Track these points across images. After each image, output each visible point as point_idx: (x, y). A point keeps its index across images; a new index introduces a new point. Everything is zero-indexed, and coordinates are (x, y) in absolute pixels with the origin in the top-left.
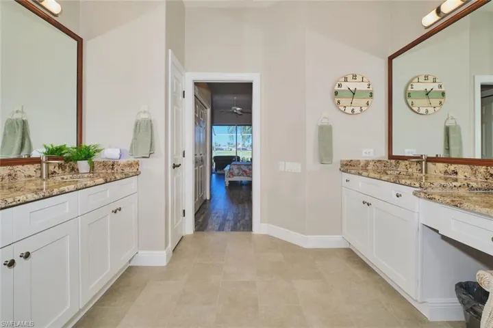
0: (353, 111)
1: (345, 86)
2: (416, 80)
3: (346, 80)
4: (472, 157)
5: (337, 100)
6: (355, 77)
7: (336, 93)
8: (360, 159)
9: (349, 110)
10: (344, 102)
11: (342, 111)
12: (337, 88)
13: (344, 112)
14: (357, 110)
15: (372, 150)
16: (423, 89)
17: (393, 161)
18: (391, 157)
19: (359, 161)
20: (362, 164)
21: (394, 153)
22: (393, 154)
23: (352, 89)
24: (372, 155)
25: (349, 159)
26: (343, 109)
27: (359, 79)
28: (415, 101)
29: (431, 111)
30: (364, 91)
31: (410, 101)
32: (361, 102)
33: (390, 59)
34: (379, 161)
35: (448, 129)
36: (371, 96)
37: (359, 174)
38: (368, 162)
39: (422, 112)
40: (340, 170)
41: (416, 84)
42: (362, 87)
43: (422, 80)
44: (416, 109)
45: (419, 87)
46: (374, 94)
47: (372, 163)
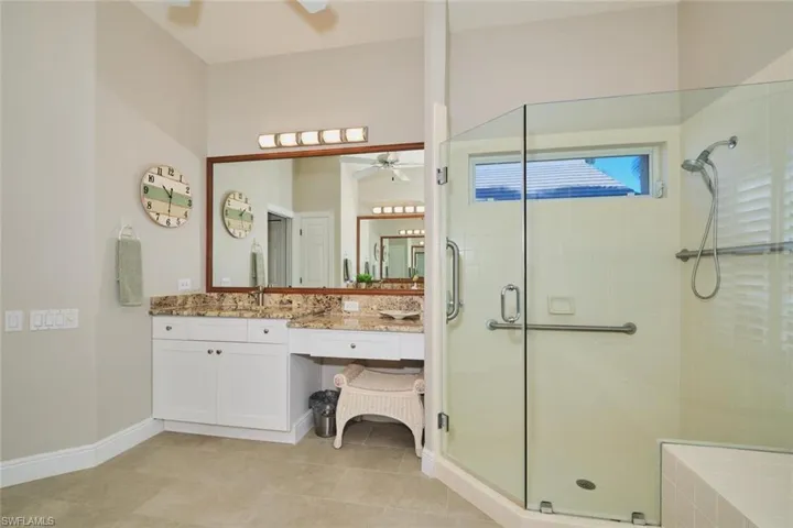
0: (168, 222)
1: (159, 182)
2: (232, 196)
3: (160, 174)
5: (146, 200)
6: (171, 171)
7: (146, 189)
8: (178, 294)
9: (163, 220)
10: (157, 205)
11: (153, 220)
12: (146, 181)
13: (156, 222)
14: (173, 222)
15: (189, 281)
16: (238, 208)
17: (215, 295)
18: (210, 288)
19: (175, 297)
20: (180, 301)
21: (215, 284)
22: (214, 286)
23: (168, 189)
24: (188, 288)
25: (164, 295)
26: (155, 217)
27: (177, 177)
28: (234, 223)
29: (243, 235)
30: (182, 196)
31: (226, 219)
32: (178, 211)
33: (211, 162)
34: (198, 295)
35: (254, 256)
36: (190, 205)
37: (199, 315)
38: (186, 297)
39: (237, 235)
40: (151, 313)
41: (232, 201)
42: (179, 189)
43: (237, 197)
44: (232, 231)
45: (235, 205)
46: (193, 203)
47: (190, 299)
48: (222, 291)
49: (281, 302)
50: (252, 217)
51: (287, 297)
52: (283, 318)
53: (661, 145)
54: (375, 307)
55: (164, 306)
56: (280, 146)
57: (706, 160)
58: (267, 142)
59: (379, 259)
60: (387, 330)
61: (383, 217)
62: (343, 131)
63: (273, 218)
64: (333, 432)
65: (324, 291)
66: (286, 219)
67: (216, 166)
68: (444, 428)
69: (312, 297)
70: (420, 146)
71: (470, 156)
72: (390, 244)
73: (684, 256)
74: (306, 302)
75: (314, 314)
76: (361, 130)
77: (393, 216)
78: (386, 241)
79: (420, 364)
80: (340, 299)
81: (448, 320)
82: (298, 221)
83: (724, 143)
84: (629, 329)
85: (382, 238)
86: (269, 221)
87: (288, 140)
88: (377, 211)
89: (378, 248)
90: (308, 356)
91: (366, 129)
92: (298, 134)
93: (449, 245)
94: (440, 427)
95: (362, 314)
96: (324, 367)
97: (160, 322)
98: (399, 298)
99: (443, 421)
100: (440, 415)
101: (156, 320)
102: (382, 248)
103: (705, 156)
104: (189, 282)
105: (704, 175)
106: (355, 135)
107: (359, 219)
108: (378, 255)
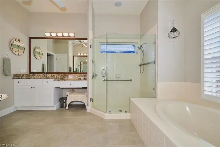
0: (18, 54)
1: (15, 43)
3: (16, 41)
5: (12, 48)
6: (19, 40)
7: (12, 45)
10: (15, 49)
12: (12, 42)
13: (14, 54)
14: (20, 54)
17: (32, 74)
18: (30, 72)
19: (20, 74)
20: (21, 76)
22: (31, 72)
23: (18, 45)
24: (24, 72)
25: (17, 73)
26: (14, 52)
27: (21, 42)
28: (37, 55)
29: (40, 59)
30: (22, 47)
31: (35, 54)
32: (21, 51)
33: (30, 38)
34: (27, 74)
35: (43, 65)
36: (24, 50)
37: (28, 78)
38: (23, 75)
39: (38, 58)
40: (13, 78)
41: (37, 49)
42: (22, 45)
43: (38, 49)
44: (36, 57)
45: (37, 50)
46: (25, 49)
47: (24, 75)
48: (34, 73)
49: (52, 76)
50: (42, 54)
51: (53, 75)
52: (53, 78)
53: (137, 43)
54: (77, 77)
55: (17, 76)
56: (51, 36)
57: (142, 47)
58: (48, 34)
59: (80, 68)
60: (79, 81)
61: (80, 56)
62: (69, 34)
63: (48, 55)
64: (66, 106)
65: (64, 73)
66: (52, 55)
67: (32, 40)
68: (92, 101)
69: (60, 74)
70: (86, 39)
71: (99, 42)
72: (83, 64)
73: (140, 66)
74: (59, 76)
75: (61, 78)
76: (73, 34)
77: (83, 56)
78: (82, 63)
79: (86, 88)
80: (68, 75)
81: (93, 78)
82: (56, 56)
83: (144, 44)
84: (131, 80)
85: (81, 62)
86: (47, 56)
87: (54, 35)
88: (79, 54)
89: (80, 65)
90: (59, 88)
91: (75, 34)
92: (57, 33)
93: (93, 62)
94: (91, 101)
95: (74, 79)
96: (63, 90)
97: (16, 81)
98: (83, 74)
99: (91, 100)
100: (91, 99)
101: (15, 80)
102: (81, 65)
103: (141, 46)
104: (24, 70)
105: (142, 50)
106: (72, 35)
107: (74, 56)
108: (80, 67)
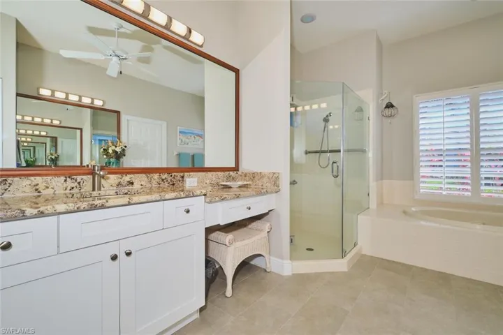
4: (160, 166)
62: (188, 29)
69: (156, 176)
74: (150, 182)
80: (183, 177)
98: (223, 173)
